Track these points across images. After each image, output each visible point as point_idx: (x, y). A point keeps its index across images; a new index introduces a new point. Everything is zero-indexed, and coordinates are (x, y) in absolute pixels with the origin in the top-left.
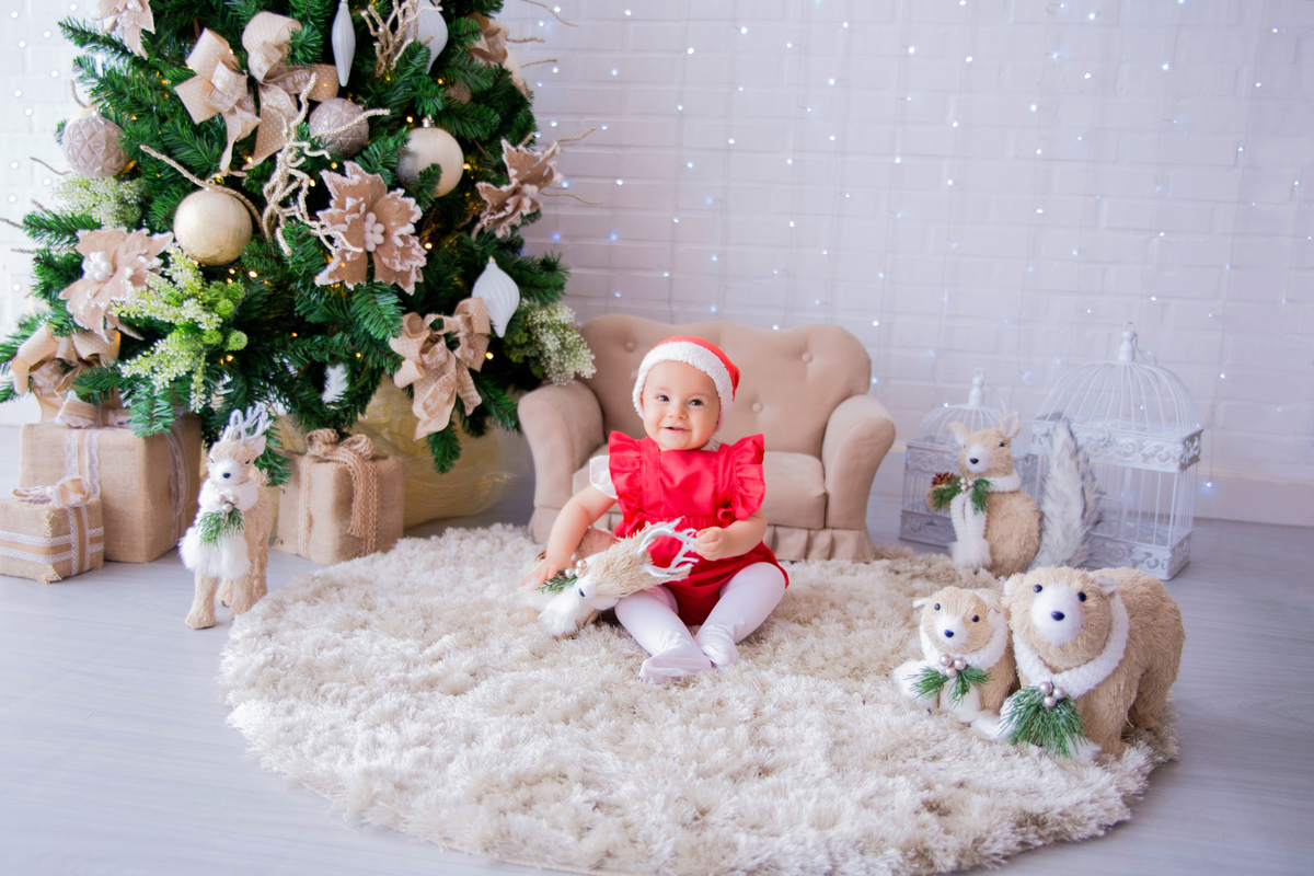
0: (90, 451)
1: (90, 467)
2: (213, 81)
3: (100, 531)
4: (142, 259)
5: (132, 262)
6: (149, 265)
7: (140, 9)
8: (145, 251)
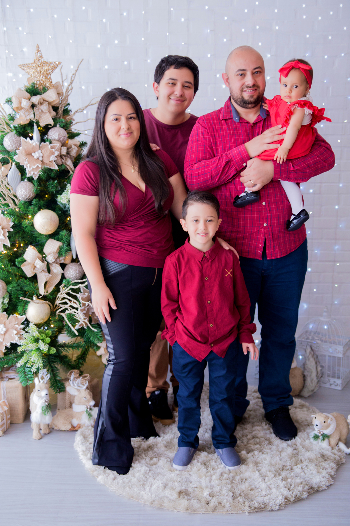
0: (3, 389)
1: (4, 395)
2: (35, 265)
3: (9, 416)
4: (17, 326)
5: (13, 327)
6: (19, 328)
7: (4, 238)
8: (17, 322)
